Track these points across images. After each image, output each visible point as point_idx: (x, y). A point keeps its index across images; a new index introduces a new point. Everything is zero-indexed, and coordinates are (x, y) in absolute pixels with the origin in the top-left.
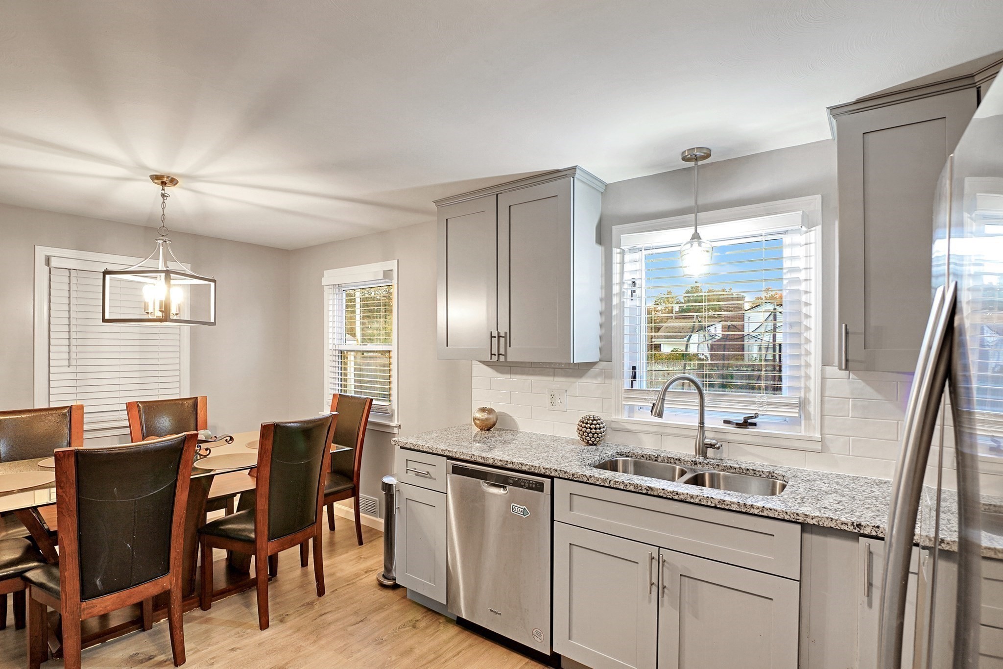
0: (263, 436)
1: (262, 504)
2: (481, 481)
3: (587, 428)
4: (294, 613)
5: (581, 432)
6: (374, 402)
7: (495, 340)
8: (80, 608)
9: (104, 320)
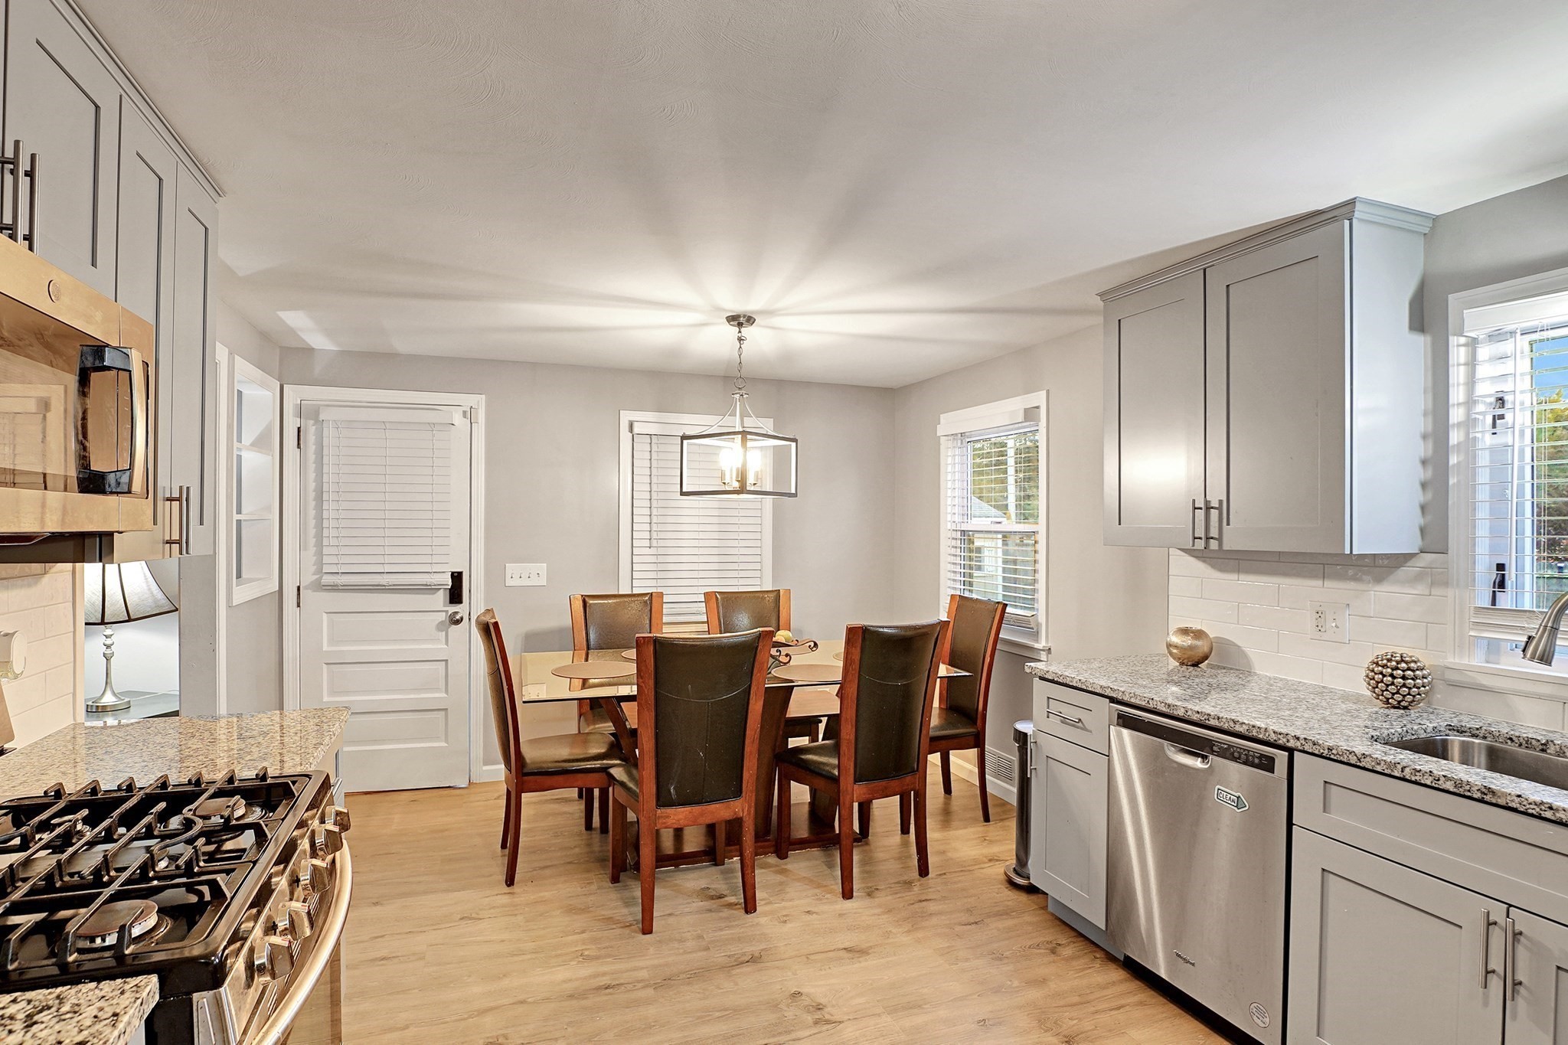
0: (849, 642)
1: (847, 732)
2: (1165, 743)
3: (1384, 676)
4: (886, 888)
5: (1372, 681)
6: (1009, 610)
7: (1200, 514)
8: (656, 815)
9: (682, 494)
